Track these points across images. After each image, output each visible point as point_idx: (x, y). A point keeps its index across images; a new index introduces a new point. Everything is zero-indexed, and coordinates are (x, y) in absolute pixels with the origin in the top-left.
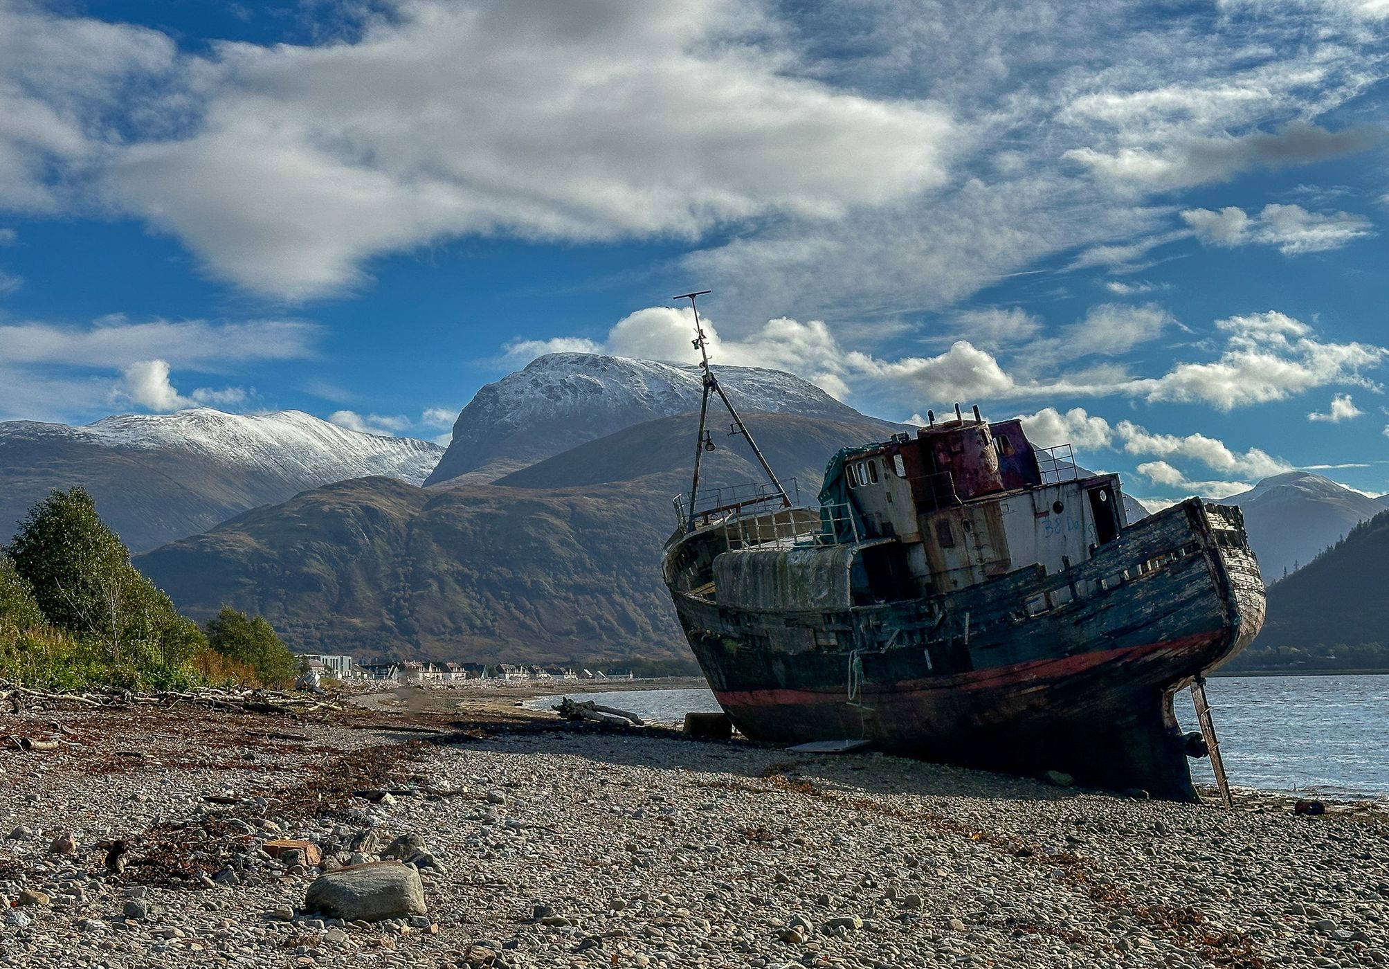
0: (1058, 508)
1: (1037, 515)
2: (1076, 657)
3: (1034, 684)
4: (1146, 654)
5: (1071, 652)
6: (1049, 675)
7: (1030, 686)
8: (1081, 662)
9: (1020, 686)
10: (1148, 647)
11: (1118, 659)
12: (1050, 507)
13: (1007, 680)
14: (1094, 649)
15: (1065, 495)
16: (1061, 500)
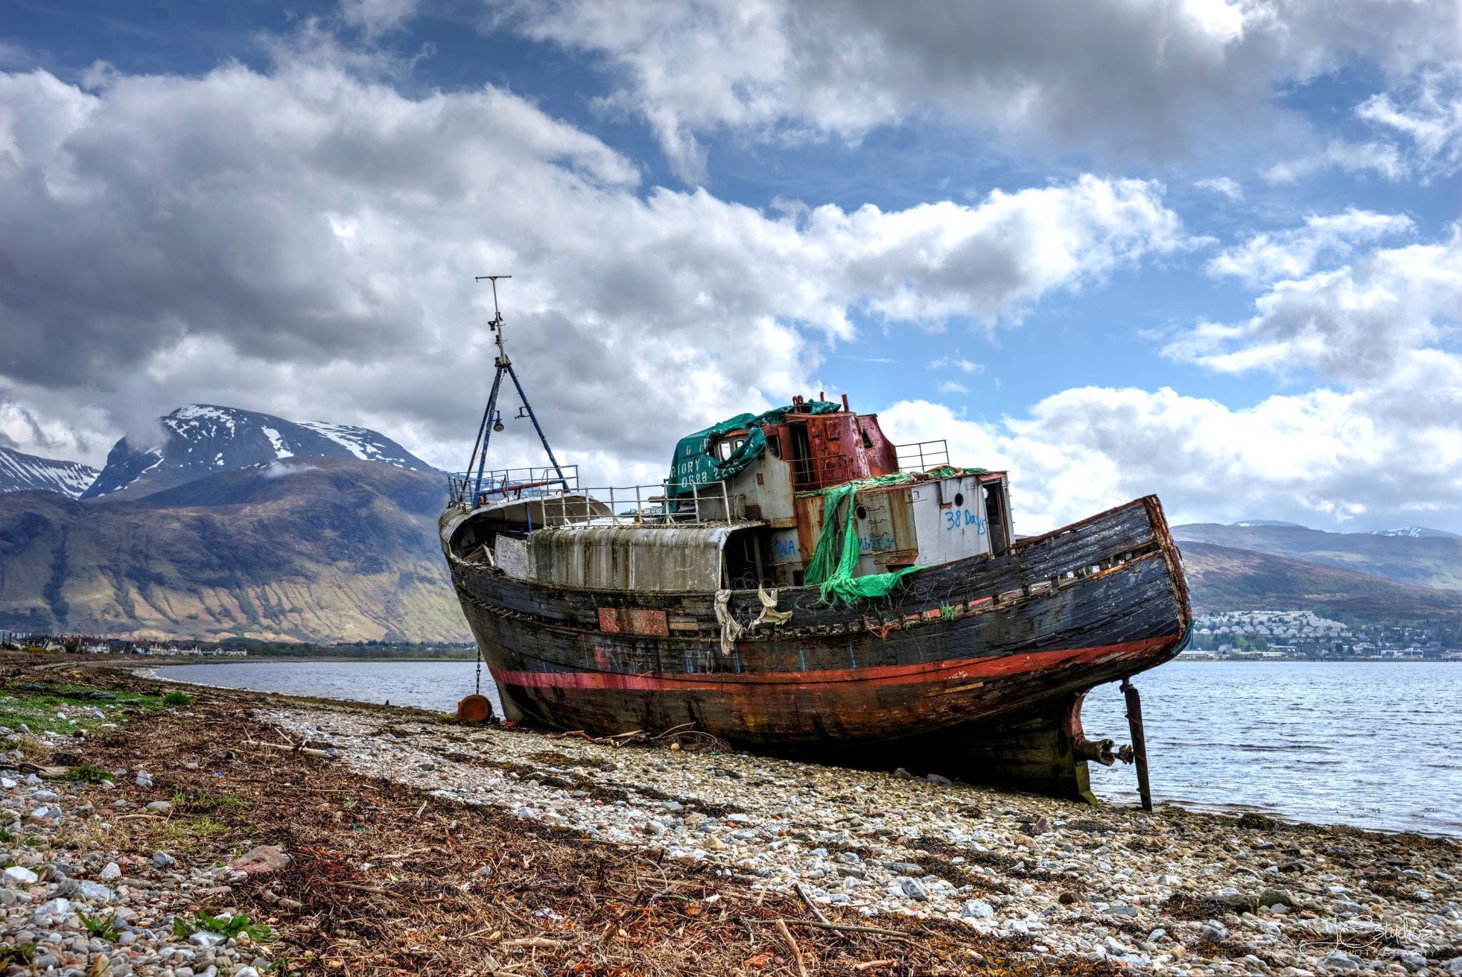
0: (959, 500)
1: (942, 505)
2: (1021, 655)
3: (963, 683)
4: (1099, 657)
5: (1016, 651)
6: (984, 674)
7: (957, 685)
8: (1025, 661)
9: (945, 684)
10: (1102, 649)
11: (1068, 660)
12: (953, 500)
13: (931, 678)
14: (1043, 649)
15: (965, 488)
16: (963, 493)
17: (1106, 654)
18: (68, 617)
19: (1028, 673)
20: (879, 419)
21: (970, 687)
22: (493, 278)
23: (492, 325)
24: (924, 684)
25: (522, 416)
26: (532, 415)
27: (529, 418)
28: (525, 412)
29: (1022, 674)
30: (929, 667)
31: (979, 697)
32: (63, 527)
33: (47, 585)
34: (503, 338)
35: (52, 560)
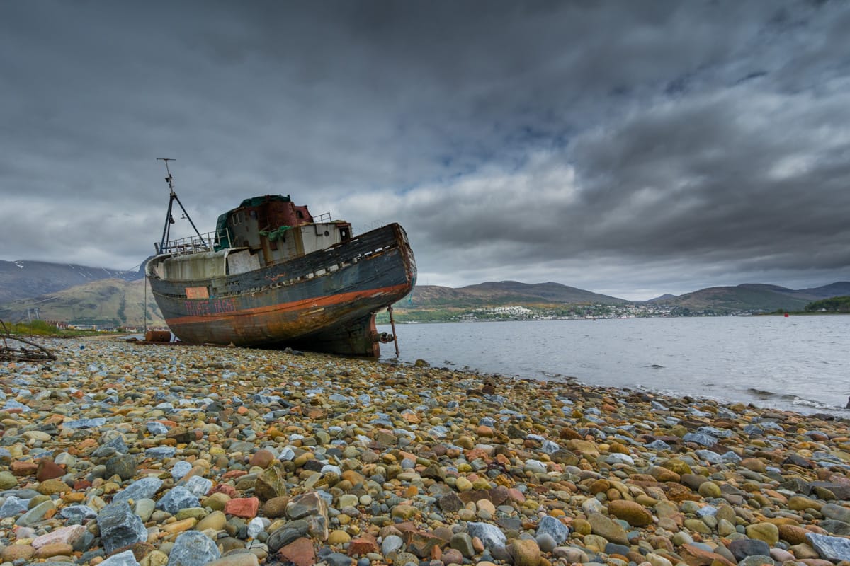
0: (326, 234)
1: (317, 235)
2: (338, 295)
3: (316, 309)
4: (372, 294)
5: (336, 293)
6: (324, 304)
7: (314, 310)
8: (340, 298)
9: (309, 310)
10: (374, 291)
11: (359, 296)
12: (323, 233)
13: (303, 307)
14: (347, 292)
15: (329, 229)
16: (328, 230)
17: (375, 293)
18: (127, 320)
19: (342, 303)
20: (308, 208)
21: (319, 310)
22: (166, 160)
23: (167, 179)
24: (300, 310)
25: (183, 218)
26: (188, 217)
27: (187, 219)
28: (185, 216)
29: (340, 304)
30: (301, 302)
31: (324, 315)
32: (124, 291)
33: (119, 311)
34: (172, 185)
35: (120, 302)
